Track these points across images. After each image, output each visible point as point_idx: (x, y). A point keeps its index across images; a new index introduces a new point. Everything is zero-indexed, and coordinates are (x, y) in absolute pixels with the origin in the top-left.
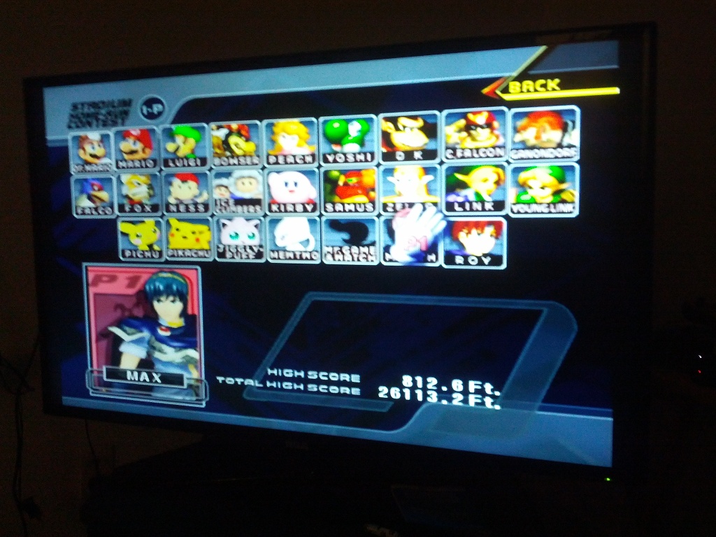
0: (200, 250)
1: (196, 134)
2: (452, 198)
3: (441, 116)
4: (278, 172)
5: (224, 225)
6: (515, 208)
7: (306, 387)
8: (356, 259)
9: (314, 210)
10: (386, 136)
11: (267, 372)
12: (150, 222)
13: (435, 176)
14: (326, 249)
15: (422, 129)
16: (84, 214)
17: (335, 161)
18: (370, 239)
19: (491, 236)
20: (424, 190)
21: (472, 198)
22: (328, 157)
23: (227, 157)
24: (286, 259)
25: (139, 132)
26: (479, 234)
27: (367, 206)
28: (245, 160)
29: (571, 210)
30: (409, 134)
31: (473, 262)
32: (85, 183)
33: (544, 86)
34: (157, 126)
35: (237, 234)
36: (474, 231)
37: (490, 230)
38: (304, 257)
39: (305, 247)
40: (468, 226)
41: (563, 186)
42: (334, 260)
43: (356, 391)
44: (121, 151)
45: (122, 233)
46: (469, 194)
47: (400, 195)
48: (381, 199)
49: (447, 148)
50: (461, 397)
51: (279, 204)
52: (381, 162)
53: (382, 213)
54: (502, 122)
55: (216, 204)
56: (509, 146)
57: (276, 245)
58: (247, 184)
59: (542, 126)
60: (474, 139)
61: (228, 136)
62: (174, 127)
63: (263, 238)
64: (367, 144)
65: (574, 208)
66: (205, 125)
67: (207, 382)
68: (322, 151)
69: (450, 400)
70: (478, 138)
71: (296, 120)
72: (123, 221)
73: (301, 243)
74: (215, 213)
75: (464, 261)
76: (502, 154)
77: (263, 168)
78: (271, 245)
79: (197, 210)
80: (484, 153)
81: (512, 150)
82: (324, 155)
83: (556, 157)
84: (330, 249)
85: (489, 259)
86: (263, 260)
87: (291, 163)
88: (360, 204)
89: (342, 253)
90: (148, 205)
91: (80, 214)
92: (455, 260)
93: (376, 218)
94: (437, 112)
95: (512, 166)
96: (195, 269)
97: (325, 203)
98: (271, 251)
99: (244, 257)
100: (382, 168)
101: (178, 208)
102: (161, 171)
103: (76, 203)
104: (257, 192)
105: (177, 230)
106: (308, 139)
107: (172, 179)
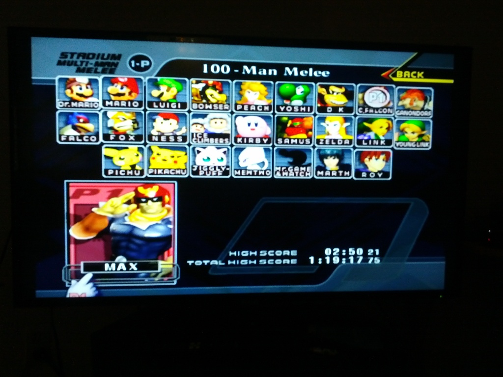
0: (178, 169)
1: (179, 85)
2: (361, 137)
3: (357, 87)
4: (244, 116)
5: (199, 152)
6: (398, 144)
7: (258, 262)
8: (297, 175)
9: (268, 142)
11: (229, 254)
12: (133, 149)
13: (351, 124)
14: (276, 169)
15: (343, 93)
17: (285, 111)
18: (307, 162)
19: (383, 160)
20: (344, 131)
21: (373, 137)
22: (281, 107)
23: (204, 104)
24: (246, 175)
25: (126, 80)
26: (377, 159)
27: (306, 140)
28: (218, 106)
29: (427, 146)
30: (336, 97)
31: (372, 176)
33: (416, 75)
34: (145, 77)
35: (209, 158)
37: (382, 157)
38: (260, 173)
39: (262, 167)
40: (370, 155)
41: (424, 132)
42: (282, 175)
44: (109, 94)
46: (372, 135)
47: (328, 134)
48: (316, 136)
49: (359, 107)
51: (243, 138)
52: (317, 113)
53: (316, 145)
54: (391, 93)
55: (193, 137)
56: (395, 108)
57: (239, 166)
58: (219, 123)
59: (413, 98)
61: (205, 89)
62: (159, 78)
64: (308, 101)
65: (429, 145)
66: (186, 79)
67: (178, 266)
68: (276, 104)
71: (259, 82)
73: (258, 164)
74: (191, 143)
75: (367, 175)
76: (391, 112)
77: (232, 113)
78: (235, 166)
79: (176, 141)
80: (381, 111)
81: (397, 110)
82: (278, 107)
83: (420, 116)
84: (279, 168)
85: (382, 174)
86: (229, 177)
87: (253, 111)
88: (302, 139)
89: (288, 171)
90: (132, 135)
91: (64, 141)
92: (361, 175)
93: (312, 149)
94: (354, 85)
95: (397, 120)
96: (173, 183)
97: (277, 138)
98: (235, 170)
99: (214, 174)
100: (317, 117)
101: (159, 139)
102: (145, 110)
104: (226, 129)
105: (158, 154)
106: (267, 95)
107: (155, 117)
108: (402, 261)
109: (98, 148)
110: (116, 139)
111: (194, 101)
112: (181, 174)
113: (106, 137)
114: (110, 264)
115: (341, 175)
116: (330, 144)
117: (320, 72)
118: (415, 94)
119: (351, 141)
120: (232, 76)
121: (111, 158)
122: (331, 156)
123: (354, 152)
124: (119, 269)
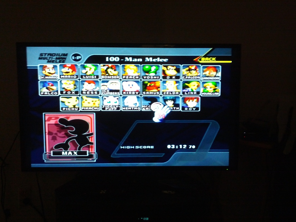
0: (96, 107)
1: (95, 67)
2: (184, 91)
3: (181, 66)
4: (126, 81)
5: (105, 99)
6: (203, 94)
9: (139, 94)
10: (164, 72)
11: (120, 147)
14: (142, 106)
15: (175, 69)
17: (146, 78)
19: (196, 102)
20: (176, 88)
21: (190, 90)
23: (107, 76)
24: (128, 110)
25: (70, 65)
26: (192, 101)
27: (157, 92)
28: (114, 77)
29: (218, 94)
30: (171, 71)
32: (45, 83)
33: (211, 59)
34: (79, 64)
35: (110, 102)
37: (195, 100)
38: (135, 109)
39: (135, 105)
40: (189, 99)
41: (216, 88)
42: (146, 110)
44: (63, 72)
46: (190, 89)
47: (168, 89)
48: (162, 90)
49: (183, 76)
51: (126, 92)
52: (162, 79)
54: (199, 69)
55: (102, 92)
56: (201, 76)
57: (125, 105)
58: (114, 85)
59: (211, 71)
60: (191, 73)
61: (107, 68)
62: (85, 64)
63: (120, 103)
64: (158, 73)
66: (98, 64)
67: (96, 153)
68: (142, 75)
70: (192, 73)
71: (134, 65)
74: (101, 95)
75: (188, 109)
76: (199, 78)
77: (121, 80)
78: (123, 105)
79: (94, 94)
80: (194, 77)
81: (202, 77)
82: (143, 76)
83: (214, 80)
84: (144, 106)
85: (195, 108)
86: (120, 110)
87: (131, 79)
88: (155, 92)
89: (148, 107)
90: (73, 91)
91: (43, 95)
92: (184, 109)
93: (160, 96)
94: (180, 65)
95: (202, 82)
96: (93, 114)
97: (143, 92)
98: (123, 107)
99: (112, 109)
100: (162, 81)
101: (86, 93)
102: (79, 80)
103: (40, 90)
104: (118, 88)
105: (86, 100)
106: (137, 71)
107: (84, 83)
108: (207, 151)
109: (58, 98)
110: (66, 93)
111: (102, 75)
112: (97, 110)
113: (62, 92)
114: (65, 152)
115: (175, 109)
116: (169, 94)
117: (163, 59)
118: (211, 69)
120: (120, 62)
121: (64, 102)
122: (170, 100)
123: (181, 98)
124: (69, 154)
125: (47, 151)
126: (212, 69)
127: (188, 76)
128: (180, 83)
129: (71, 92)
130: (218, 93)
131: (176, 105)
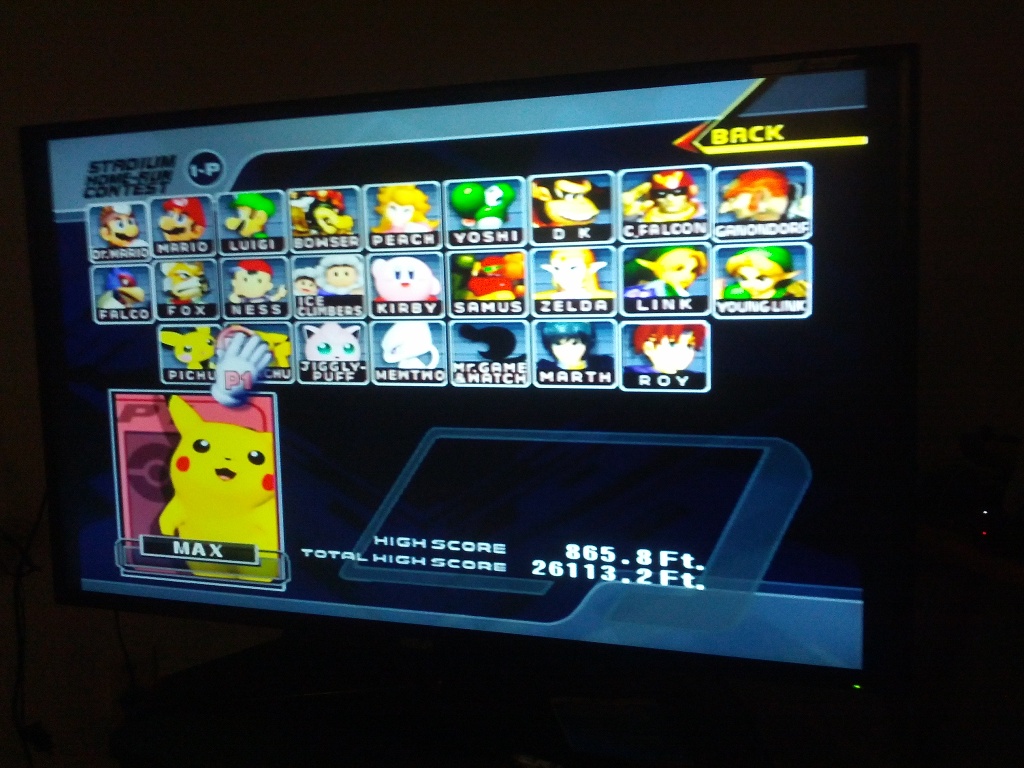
0: (276, 369)
1: (268, 204)
2: (632, 293)
3: (617, 177)
4: (387, 258)
5: (310, 333)
6: (723, 307)
7: (429, 562)
8: (498, 381)
9: (437, 311)
10: (538, 207)
11: (373, 540)
12: (204, 330)
13: (609, 263)
14: (455, 367)
15: (588, 195)
16: (108, 319)
17: (466, 242)
18: (517, 352)
19: (689, 346)
20: (593, 282)
21: (661, 292)
22: (457, 235)
23: (313, 237)
24: (398, 381)
25: (186, 202)
26: (672, 344)
27: (513, 305)
28: (339, 241)
29: (802, 308)
30: (571, 204)
31: (664, 382)
32: (110, 275)
33: (760, 134)
34: (212, 193)
35: (328, 346)
36: (665, 340)
37: (687, 338)
38: (424, 378)
39: (427, 364)
40: (657, 333)
41: (789, 276)
43: (500, 567)
44: (161, 231)
45: (163, 345)
46: (658, 287)
47: (559, 289)
48: (533, 295)
49: (626, 223)
50: (648, 573)
51: (388, 303)
52: (533, 243)
53: (535, 315)
54: (702, 185)
55: (298, 305)
56: (713, 219)
57: (384, 362)
58: (341, 275)
59: (759, 192)
60: (663, 210)
61: (314, 206)
62: (236, 194)
63: (366, 351)
64: (512, 217)
65: (805, 305)
66: (280, 191)
67: (287, 556)
68: (448, 229)
69: (634, 577)
70: (669, 209)
71: (411, 185)
72: (164, 329)
73: (419, 357)
74: (296, 317)
75: (651, 382)
76: (703, 231)
77: (365, 253)
78: (376, 362)
79: (269, 314)
80: (678, 229)
81: (717, 225)
82: (451, 233)
83: (779, 235)
84: (461, 366)
85: (686, 378)
86: (365, 383)
87: (404, 246)
88: (503, 302)
89: (479, 372)
91: (104, 319)
92: (637, 381)
93: (525, 322)
94: (610, 173)
95: (718, 247)
96: (270, 396)
97: (454, 301)
98: (377, 369)
99: (339, 378)
100: (533, 251)
101: (243, 310)
102: (218, 257)
103: (97, 304)
104: (356, 286)
106: (429, 211)
107: (235, 269)
108: (748, 588)
109: (150, 332)
110: (177, 314)
111: (297, 234)
112: (282, 379)
113: (162, 310)
115: (591, 380)
116: (566, 312)
118: (762, 181)
119: (609, 302)
122: (568, 340)
123: (618, 328)
124: (194, 553)
125: (128, 537)
126: (765, 185)
127: (649, 224)
128: (614, 258)
129: (192, 306)
130: (801, 303)
131: (600, 363)
